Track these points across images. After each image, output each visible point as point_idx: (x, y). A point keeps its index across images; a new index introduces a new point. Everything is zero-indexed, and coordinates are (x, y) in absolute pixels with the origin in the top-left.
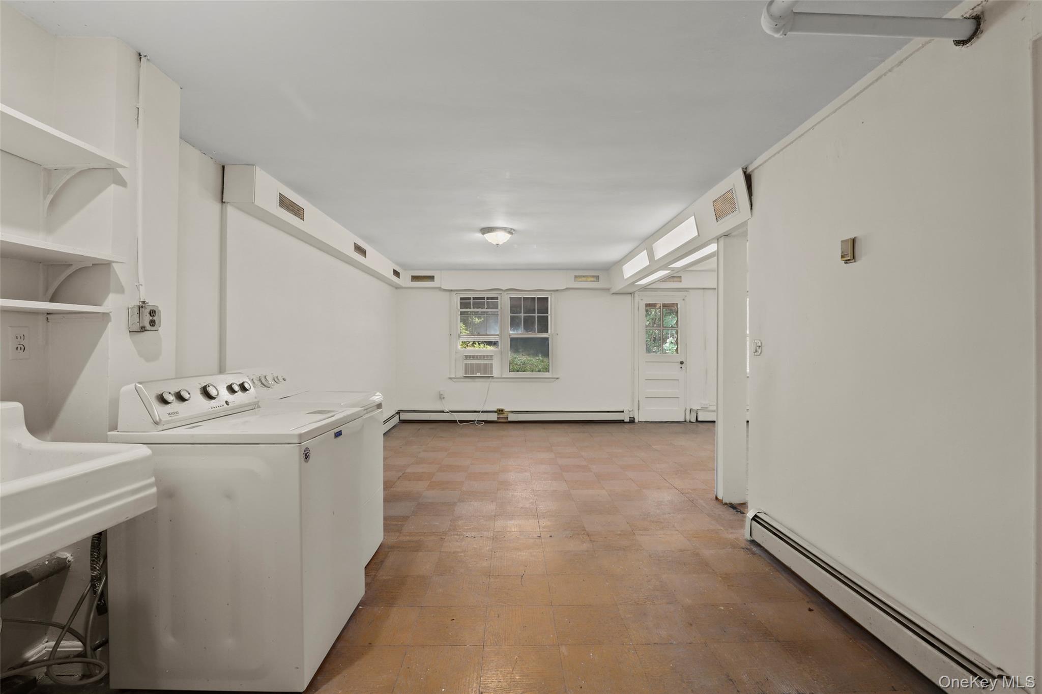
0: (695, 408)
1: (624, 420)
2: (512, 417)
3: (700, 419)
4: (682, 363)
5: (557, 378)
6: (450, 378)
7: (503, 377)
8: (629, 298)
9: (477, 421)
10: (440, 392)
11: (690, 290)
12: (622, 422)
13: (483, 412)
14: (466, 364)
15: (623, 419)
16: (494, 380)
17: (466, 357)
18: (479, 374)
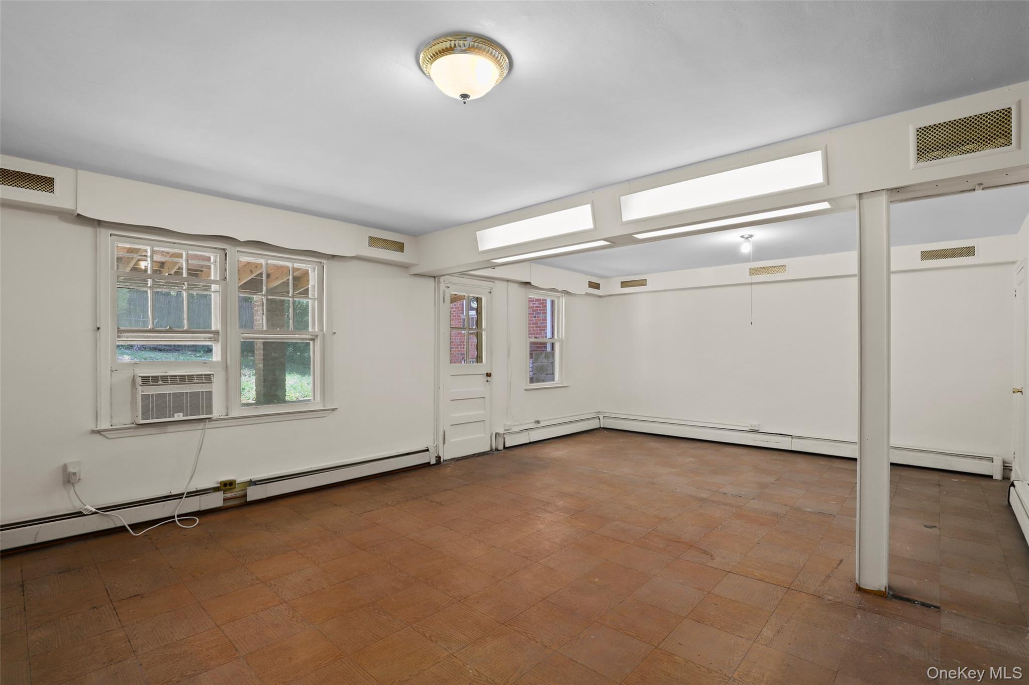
0: (501, 431)
1: (430, 463)
2: (254, 494)
3: (507, 445)
4: (489, 375)
5: (333, 410)
6: (99, 432)
7: (230, 416)
8: (431, 283)
9: (178, 516)
10: (65, 467)
11: (496, 281)
12: (428, 464)
13: (191, 494)
14: (145, 398)
15: (428, 461)
16: (213, 424)
17: (146, 380)
18: (181, 414)
